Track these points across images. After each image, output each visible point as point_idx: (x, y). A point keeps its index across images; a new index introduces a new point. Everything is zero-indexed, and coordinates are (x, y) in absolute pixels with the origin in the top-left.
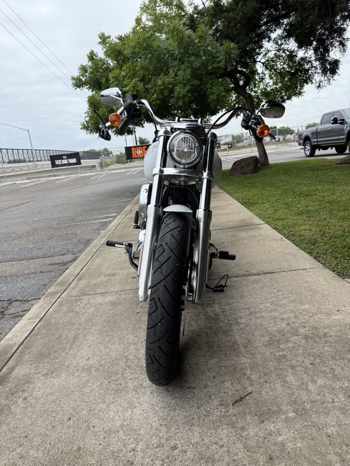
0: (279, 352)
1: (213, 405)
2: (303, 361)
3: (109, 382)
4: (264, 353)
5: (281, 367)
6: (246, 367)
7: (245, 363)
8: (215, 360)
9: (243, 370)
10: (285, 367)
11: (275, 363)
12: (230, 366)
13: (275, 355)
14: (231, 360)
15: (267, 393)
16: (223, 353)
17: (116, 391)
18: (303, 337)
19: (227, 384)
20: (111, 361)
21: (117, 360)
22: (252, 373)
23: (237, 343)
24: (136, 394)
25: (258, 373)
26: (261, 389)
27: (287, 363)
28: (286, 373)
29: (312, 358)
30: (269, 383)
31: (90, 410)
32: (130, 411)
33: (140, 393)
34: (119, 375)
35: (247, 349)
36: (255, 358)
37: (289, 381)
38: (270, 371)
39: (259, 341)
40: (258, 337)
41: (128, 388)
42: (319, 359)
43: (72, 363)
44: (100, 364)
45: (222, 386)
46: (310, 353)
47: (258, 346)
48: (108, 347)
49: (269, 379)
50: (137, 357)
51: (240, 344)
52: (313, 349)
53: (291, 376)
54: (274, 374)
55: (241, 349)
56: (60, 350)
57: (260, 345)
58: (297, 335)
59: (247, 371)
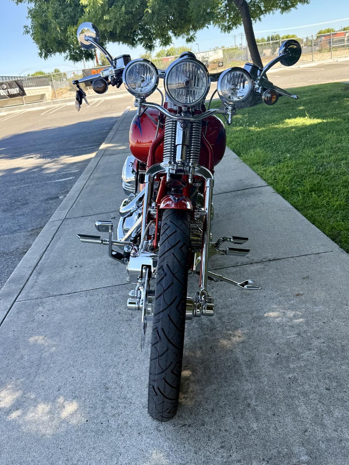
0: (289, 373)
1: (214, 448)
2: (317, 385)
3: (87, 421)
4: (271, 376)
5: (292, 394)
6: (250, 395)
7: (248, 390)
8: (214, 387)
9: (247, 399)
10: (297, 395)
11: (284, 388)
12: (231, 395)
13: (284, 378)
14: (232, 387)
15: (276, 429)
16: (222, 376)
17: (96, 432)
18: (316, 353)
19: (229, 420)
20: (87, 391)
21: (95, 389)
22: (257, 403)
23: (238, 362)
24: (121, 436)
25: (265, 403)
26: (268, 425)
27: (299, 389)
28: (297, 402)
29: (327, 381)
30: (278, 416)
31: (67, 460)
32: (115, 459)
33: (126, 435)
34: (98, 411)
35: (250, 370)
36: (260, 382)
37: (301, 413)
38: (279, 401)
39: (264, 358)
40: (263, 353)
41: (111, 427)
42: (336, 382)
43: (40, 395)
44: (74, 395)
45: (223, 422)
46: (325, 374)
47: (263, 366)
48: (82, 372)
49: (278, 411)
50: (119, 385)
51: (242, 363)
52: (328, 368)
53: (304, 407)
54: (284, 404)
55: (244, 371)
56: (24, 377)
57: (266, 365)
58: (310, 349)
59: (251, 400)
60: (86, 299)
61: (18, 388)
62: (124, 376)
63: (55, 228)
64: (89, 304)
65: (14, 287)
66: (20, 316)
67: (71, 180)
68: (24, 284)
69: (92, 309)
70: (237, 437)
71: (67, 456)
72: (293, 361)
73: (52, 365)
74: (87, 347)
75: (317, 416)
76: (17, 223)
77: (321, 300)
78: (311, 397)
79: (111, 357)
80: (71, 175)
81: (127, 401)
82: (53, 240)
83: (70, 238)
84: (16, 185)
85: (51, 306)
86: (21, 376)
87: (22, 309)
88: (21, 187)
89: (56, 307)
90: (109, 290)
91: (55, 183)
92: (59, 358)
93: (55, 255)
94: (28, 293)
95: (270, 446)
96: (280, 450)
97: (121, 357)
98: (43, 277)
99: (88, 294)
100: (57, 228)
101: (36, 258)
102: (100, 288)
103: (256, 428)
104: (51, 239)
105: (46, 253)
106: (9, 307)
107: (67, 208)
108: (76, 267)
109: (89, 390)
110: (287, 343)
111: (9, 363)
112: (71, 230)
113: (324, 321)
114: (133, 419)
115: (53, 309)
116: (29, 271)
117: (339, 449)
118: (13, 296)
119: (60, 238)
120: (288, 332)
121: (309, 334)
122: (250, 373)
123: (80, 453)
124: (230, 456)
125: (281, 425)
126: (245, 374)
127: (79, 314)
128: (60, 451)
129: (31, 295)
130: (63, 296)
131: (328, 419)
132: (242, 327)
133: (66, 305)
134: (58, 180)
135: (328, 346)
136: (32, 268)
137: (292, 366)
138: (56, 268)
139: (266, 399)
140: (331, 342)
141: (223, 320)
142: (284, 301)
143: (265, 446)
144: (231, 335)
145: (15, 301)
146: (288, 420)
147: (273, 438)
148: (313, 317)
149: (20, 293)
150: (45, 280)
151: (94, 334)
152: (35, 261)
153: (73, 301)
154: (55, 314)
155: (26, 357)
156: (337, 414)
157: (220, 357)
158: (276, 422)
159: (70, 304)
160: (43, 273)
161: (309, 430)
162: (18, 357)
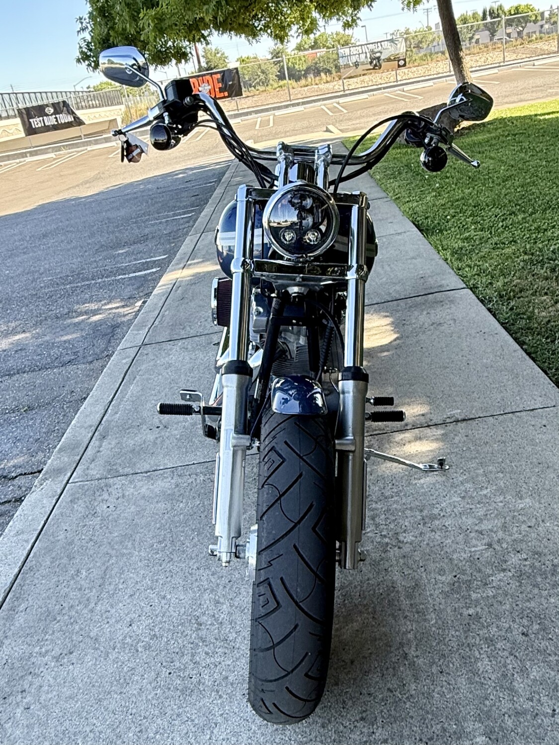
0: (469, 607)
2: (510, 627)
3: (170, 673)
4: (441, 611)
5: (470, 640)
6: (409, 640)
7: (407, 632)
9: (403, 647)
11: (459, 631)
13: (461, 614)
14: (383, 626)
15: (442, 695)
16: (370, 610)
17: (182, 691)
18: (513, 575)
19: (375, 678)
20: (172, 628)
21: (182, 625)
22: (418, 653)
23: (394, 588)
24: (218, 697)
25: (429, 652)
26: (432, 687)
27: (481, 632)
28: (477, 653)
29: (525, 622)
30: (447, 673)
31: (141, 731)
32: (209, 732)
33: (225, 696)
34: (186, 658)
35: (412, 602)
36: (425, 620)
37: (481, 670)
38: (450, 650)
39: (434, 583)
40: (432, 575)
41: (203, 684)
42: (539, 624)
43: (104, 633)
44: (152, 633)
45: (366, 680)
46: (523, 610)
47: (431, 595)
48: (164, 597)
49: (448, 666)
50: (216, 620)
51: (400, 589)
52: (528, 601)
53: (486, 661)
54: (457, 656)
55: (402, 601)
56: (80, 603)
57: (437, 592)
58: (504, 570)
59: (410, 649)
60: (172, 481)
61: (72, 621)
62: (225, 606)
63: (127, 360)
64: (176, 490)
65: (66, 459)
66: (75, 506)
67: (154, 273)
68: (80, 455)
69: (181, 499)
70: (386, 704)
71: (140, 725)
72: (476, 588)
73: (121, 586)
74: (172, 559)
75: (504, 676)
76: (71, 349)
77: (529, 489)
78: (498, 646)
79: (208, 575)
80: (154, 264)
81: (229, 644)
82: (125, 380)
83: (150, 379)
84: (70, 283)
85: (120, 491)
86: (77, 603)
87: (78, 495)
88: (77, 287)
89: (127, 494)
90: (207, 468)
91: (130, 279)
92: (132, 575)
93: (128, 408)
94: (88, 469)
95: (432, 719)
96: (446, 726)
97: (222, 577)
98: (110, 444)
99: (175, 474)
100: (131, 359)
101: (98, 412)
102: (194, 464)
103: (414, 692)
104: (120, 380)
105: (113, 403)
106: (59, 492)
107: (146, 326)
108: (158, 427)
109: (174, 626)
110: (472, 558)
111: (59, 581)
112: (152, 363)
113: (530, 525)
114: (236, 673)
115: (123, 496)
116: (89, 433)
117: (533, 729)
118: (65, 475)
119: (135, 378)
120: (474, 542)
121: (505, 545)
122: (411, 605)
123: (159, 721)
124: (373, 732)
125: (450, 689)
126: (403, 607)
127: (161, 506)
128: (130, 717)
129: (91, 472)
130: (138, 477)
131: (520, 681)
132: (405, 531)
133: (143, 490)
134: (134, 275)
135: (532, 566)
136: (93, 429)
137: (474, 596)
138: (129, 428)
139: (431, 647)
140: (537, 559)
141: (377, 519)
142: (472, 490)
143: (425, 720)
144: (387, 544)
145: (67, 482)
146: (462, 681)
147: (437, 708)
148: (514, 517)
149: (75, 469)
150: (112, 449)
151: (182, 538)
152: (98, 417)
153: (153, 485)
154: (126, 504)
155: (84, 573)
156: (535, 674)
157: (368, 579)
158: (445, 683)
159: (148, 489)
160: (110, 437)
161: (492, 697)
162: (72, 572)
